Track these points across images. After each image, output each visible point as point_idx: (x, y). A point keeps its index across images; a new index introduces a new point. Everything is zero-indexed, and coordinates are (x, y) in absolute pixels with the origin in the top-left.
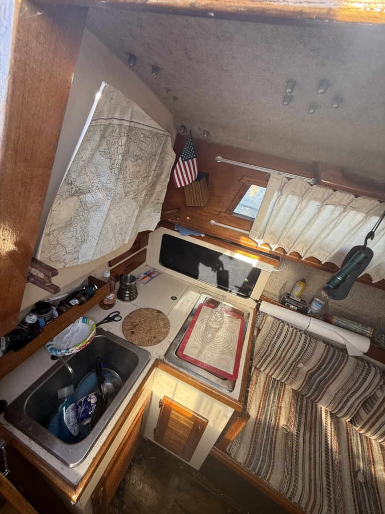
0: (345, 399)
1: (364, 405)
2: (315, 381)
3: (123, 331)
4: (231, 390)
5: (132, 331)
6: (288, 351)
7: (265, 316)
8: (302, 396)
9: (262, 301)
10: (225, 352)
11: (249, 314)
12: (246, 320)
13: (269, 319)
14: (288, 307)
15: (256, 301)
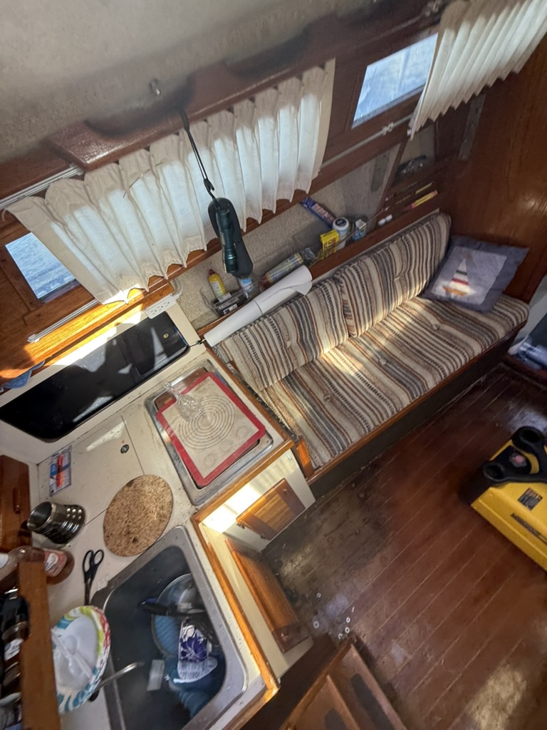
0: (334, 327)
1: (345, 316)
2: (307, 342)
3: (124, 556)
4: (270, 441)
5: (132, 540)
6: (270, 347)
7: (223, 345)
8: (312, 361)
9: (205, 336)
10: (232, 423)
11: (208, 361)
12: (213, 371)
13: (228, 343)
14: (230, 313)
15: (200, 342)
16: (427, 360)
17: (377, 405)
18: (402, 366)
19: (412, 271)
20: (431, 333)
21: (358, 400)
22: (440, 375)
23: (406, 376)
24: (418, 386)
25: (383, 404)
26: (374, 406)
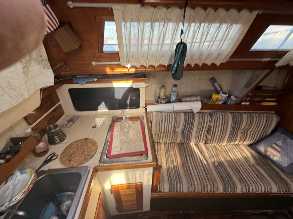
0: (200, 134)
1: (208, 133)
2: (185, 133)
3: (62, 163)
4: (147, 158)
5: (69, 159)
6: (169, 125)
7: (152, 113)
8: (183, 144)
9: (147, 106)
10: (136, 141)
11: (143, 116)
12: (142, 120)
13: (154, 113)
14: (161, 103)
15: (144, 107)
16: (241, 177)
17: (204, 181)
18: (226, 171)
19: (249, 132)
20: (249, 165)
21: (196, 173)
22: (246, 189)
23: (226, 177)
24: (231, 186)
25: (208, 183)
26: (203, 181)
